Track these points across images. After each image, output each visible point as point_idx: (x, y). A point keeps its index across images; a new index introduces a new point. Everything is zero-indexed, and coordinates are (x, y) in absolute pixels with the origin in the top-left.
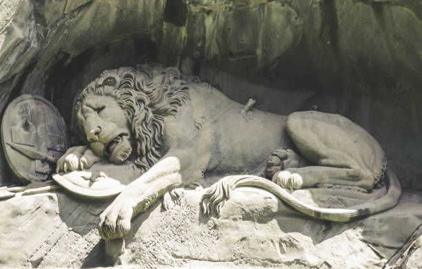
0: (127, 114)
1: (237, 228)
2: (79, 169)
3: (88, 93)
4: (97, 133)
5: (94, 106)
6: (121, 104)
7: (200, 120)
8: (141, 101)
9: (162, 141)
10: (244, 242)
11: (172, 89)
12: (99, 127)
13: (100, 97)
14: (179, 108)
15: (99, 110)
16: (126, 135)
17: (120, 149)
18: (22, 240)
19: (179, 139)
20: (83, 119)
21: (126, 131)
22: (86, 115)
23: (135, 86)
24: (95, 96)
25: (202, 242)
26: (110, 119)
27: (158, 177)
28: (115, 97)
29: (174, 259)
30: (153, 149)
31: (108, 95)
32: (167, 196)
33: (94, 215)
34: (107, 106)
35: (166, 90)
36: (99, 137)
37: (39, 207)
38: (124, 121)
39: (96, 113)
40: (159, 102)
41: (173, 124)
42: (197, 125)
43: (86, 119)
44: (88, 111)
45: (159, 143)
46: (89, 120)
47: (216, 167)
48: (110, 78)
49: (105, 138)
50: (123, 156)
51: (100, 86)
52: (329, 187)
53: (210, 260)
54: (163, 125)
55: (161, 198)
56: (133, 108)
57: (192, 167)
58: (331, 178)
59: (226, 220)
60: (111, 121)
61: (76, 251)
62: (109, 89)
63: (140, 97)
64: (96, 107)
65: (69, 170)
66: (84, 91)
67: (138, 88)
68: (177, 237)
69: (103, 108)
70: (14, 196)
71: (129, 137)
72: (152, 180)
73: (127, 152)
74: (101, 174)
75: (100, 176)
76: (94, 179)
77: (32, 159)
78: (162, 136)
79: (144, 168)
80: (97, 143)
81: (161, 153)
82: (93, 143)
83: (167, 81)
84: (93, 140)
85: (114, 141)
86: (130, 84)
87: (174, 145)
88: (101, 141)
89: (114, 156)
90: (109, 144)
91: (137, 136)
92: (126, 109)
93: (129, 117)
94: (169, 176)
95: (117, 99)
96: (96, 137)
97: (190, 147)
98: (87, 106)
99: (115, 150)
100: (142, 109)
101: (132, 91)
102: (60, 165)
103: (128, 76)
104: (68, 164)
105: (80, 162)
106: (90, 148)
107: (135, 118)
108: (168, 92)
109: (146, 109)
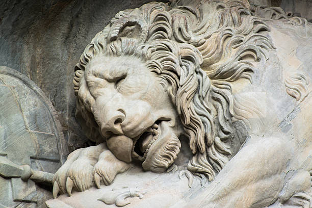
0: (166, 84)
4: (118, 121)
5: (108, 76)
6: (153, 67)
8: (189, 58)
9: (233, 124)
11: (240, 32)
12: (121, 110)
13: (115, 60)
14: (255, 65)
15: (117, 81)
16: (168, 120)
17: (159, 147)
19: (262, 119)
20: (91, 99)
21: (168, 113)
22: (95, 92)
23: (174, 35)
24: (108, 59)
26: (137, 95)
27: (233, 190)
28: (143, 57)
30: (218, 140)
31: (128, 53)
34: (130, 72)
36: (122, 126)
38: (163, 97)
39: (112, 85)
40: (219, 59)
41: (249, 94)
43: (95, 98)
44: (97, 85)
45: (226, 129)
46: (101, 99)
48: (130, 24)
49: (132, 130)
50: (167, 158)
51: (114, 39)
54: (230, 97)
56: (175, 73)
57: (292, 167)
60: (141, 98)
62: (129, 42)
63: (185, 52)
64: (111, 78)
65: (76, 189)
66: (87, 52)
67: (180, 36)
69: (124, 77)
71: (173, 123)
72: (224, 196)
73: (174, 149)
74: (133, 192)
75: (131, 196)
76: (120, 202)
77: (7, 178)
78: (232, 116)
79: (207, 176)
80: (119, 138)
81: (232, 146)
82: (113, 138)
83: (228, 19)
84: (112, 134)
85: (147, 133)
86: (165, 31)
87: (256, 131)
88: (126, 134)
89: (151, 158)
90: (141, 138)
91: (188, 121)
92: (162, 76)
93: (170, 88)
94: (254, 186)
95: (146, 60)
96: (118, 127)
97: (285, 131)
98: (95, 75)
99: (152, 148)
100: (191, 72)
101: (171, 44)
102: (59, 183)
103: (161, 19)
104: (74, 178)
105: (93, 175)
106: (108, 148)
107: (180, 90)
108: (233, 39)
109: (198, 72)
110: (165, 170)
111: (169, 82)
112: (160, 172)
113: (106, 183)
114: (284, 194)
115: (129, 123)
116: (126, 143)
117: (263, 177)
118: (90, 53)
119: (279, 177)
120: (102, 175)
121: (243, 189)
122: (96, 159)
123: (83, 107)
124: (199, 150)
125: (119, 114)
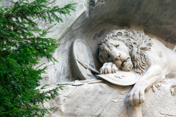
2: (112, 72)
3: (109, 39)
4: (119, 56)
6: (126, 44)
7: (160, 53)
8: (135, 43)
9: (146, 62)
11: (146, 39)
12: (120, 54)
13: (116, 41)
14: (151, 47)
15: (117, 46)
16: (129, 58)
17: (128, 65)
18: (90, 105)
19: (155, 61)
22: (111, 48)
23: (130, 37)
24: (113, 40)
25: (172, 108)
28: (123, 41)
29: (161, 116)
30: (141, 65)
31: (119, 40)
32: (154, 86)
33: (121, 94)
34: (120, 45)
36: (120, 58)
37: (96, 90)
38: (128, 52)
39: (115, 47)
42: (160, 55)
43: (111, 50)
45: (144, 62)
47: (169, 75)
48: (119, 33)
49: (123, 59)
50: (130, 68)
51: (115, 36)
54: (145, 54)
55: (152, 87)
56: (132, 46)
60: (124, 51)
61: (115, 111)
62: (119, 37)
64: (115, 45)
65: (108, 73)
68: (161, 105)
70: (83, 84)
71: (130, 59)
73: (131, 66)
74: (123, 75)
75: (123, 76)
76: (121, 77)
77: (86, 68)
78: (146, 59)
80: (119, 61)
81: (145, 67)
82: (116, 61)
85: (125, 61)
86: (128, 36)
88: (121, 60)
89: (126, 67)
91: (135, 59)
92: (128, 47)
93: (130, 50)
95: (124, 42)
96: (119, 58)
98: (111, 44)
99: (126, 65)
100: (136, 47)
101: (130, 39)
102: (102, 70)
103: (126, 32)
104: (107, 70)
105: (112, 70)
106: (114, 63)
107: (133, 51)
108: (144, 40)
109: (137, 47)
110: (129, 71)
111: (130, 48)
113: (115, 72)
115: (122, 57)
116: (120, 63)
118: (107, 39)
120: (114, 70)
121: (153, 77)
122: (112, 66)
123: (106, 52)
124: (137, 67)
125: (119, 54)
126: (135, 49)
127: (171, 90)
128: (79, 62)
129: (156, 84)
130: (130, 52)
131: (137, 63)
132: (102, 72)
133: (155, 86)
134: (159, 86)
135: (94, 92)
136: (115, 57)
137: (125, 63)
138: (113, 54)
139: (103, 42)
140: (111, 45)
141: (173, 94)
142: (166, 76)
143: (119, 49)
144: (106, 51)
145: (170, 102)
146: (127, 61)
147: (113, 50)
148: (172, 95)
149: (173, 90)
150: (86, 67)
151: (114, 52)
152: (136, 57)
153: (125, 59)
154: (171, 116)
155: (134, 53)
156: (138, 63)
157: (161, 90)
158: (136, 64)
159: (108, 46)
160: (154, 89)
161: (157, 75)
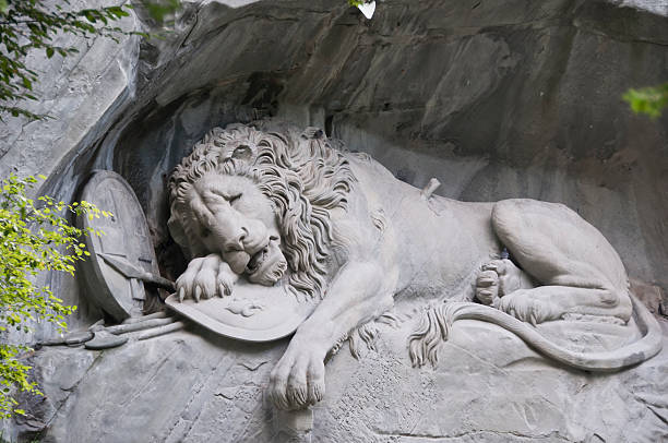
0: (276, 206)
1: (463, 385)
2: (219, 294)
3: (205, 169)
4: (242, 238)
6: (265, 189)
7: (378, 215)
9: (331, 248)
10: (475, 407)
11: (329, 164)
12: (244, 229)
13: (229, 179)
14: (348, 196)
15: (232, 200)
16: (275, 239)
17: (272, 263)
18: (148, 414)
19: (360, 246)
21: (276, 233)
22: (214, 207)
23: (278, 161)
24: (221, 177)
25: (414, 408)
26: (254, 214)
27: (346, 309)
28: (256, 179)
29: (378, 436)
30: (315, 261)
31: (241, 174)
32: (356, 337)
33: (248, 368)
34: (244, 192)
35: (322, 166)
37: (167, 359)
38: (271, 218)
39: (228, 203)
42: (377, 223)
43: (213, 213)
44: (215, 201)
47: (406, 288)
48: (241, 147)
49: (253, 248)
50: (277, 273)
51: (226, 160)
52: (578, 319)
53: (429, 436)
54: (329, 223)
55: (349, 340)
56: (285, 197)
58: (580, 304)
59: (447, 374)
60: (257, 218)
61: (229, 428)
62: (241, 164)
63: (292, 179)
64: (229, 195)
65: (204, 297)
67: (282, 162)
68: (377, 400)
69: (239, 196)
70: (124, 342)
71: (279, 242)
72: (340, 314)
73: (282, 266)
74: (255, 304)
75: (254, 307)
76: (247, 312)
77: (128, 278)
78: (330, 240)
79: (310, 293)
80: (240, 253)
81: (328, 267)
82: (234, 253)
83: (317, 151)
84: (234, 249)
85: (262, 251)
86: (271, 157)
87: (355, 257)
88: (246, 250)
89: (263, 273)
90: (256, 254)
91: (295, 242)
92: (273, 198)
93: (278, 210)
94: (359, 307)
95: (258, 182)
96: (241, 244)
97: (376, 257)
98: (213, 192)
99: (265, 264)
100: (298, 197)
101: (278, 169)
102: (186, 289)
103: (263, 143)
104: (203, 287)
105: (217, 285)
106: (225, 261)
107: (289, 213)
108: (325, 169)
109: (301, 198)
110: (273, 284)
111: (278, 205)
112: (268, 286)
113: (228, 293)
114: (376, 314)
115: (252, 241)
116: (244, 258)
117: (365, 299)
118: (201, 169)
119: (374, 298)
120: (226, 286)
121: (352, 309)
122: (218, 271)
123: (195, 219)
124: (302, 268)
125: (243, 232)
126: (295, 206)
127: (409, 348)
128: (106, 261)
129: (363, 330)
130: (277, 218)
131: (301, 254)
132: (186, 293)
133: (358, 336)
134: (372, 337)
135: (160, 367)
136: (229, 241)
137: (260, 259)
138: (221, 229)
139: (184, 177)
140: (215, 196)
141: (416, 361)
142: (396, 296)
143: (240, 211)
144: (197, 213)
145: (405, 387)
146: (268, 248)
147: (219, 214)
148: (414, 367)
149: (416, 347)
150: (127, 274)
151: (226, 224)
152: (296, 234)
153: (261, 245)
154: (408, 435)
155: (292, 223)
156: (306, 255)
157: (380, 351)
158: (297, 259)
159: (204, 199)
160: (355, 348)
161: (366, 298)
